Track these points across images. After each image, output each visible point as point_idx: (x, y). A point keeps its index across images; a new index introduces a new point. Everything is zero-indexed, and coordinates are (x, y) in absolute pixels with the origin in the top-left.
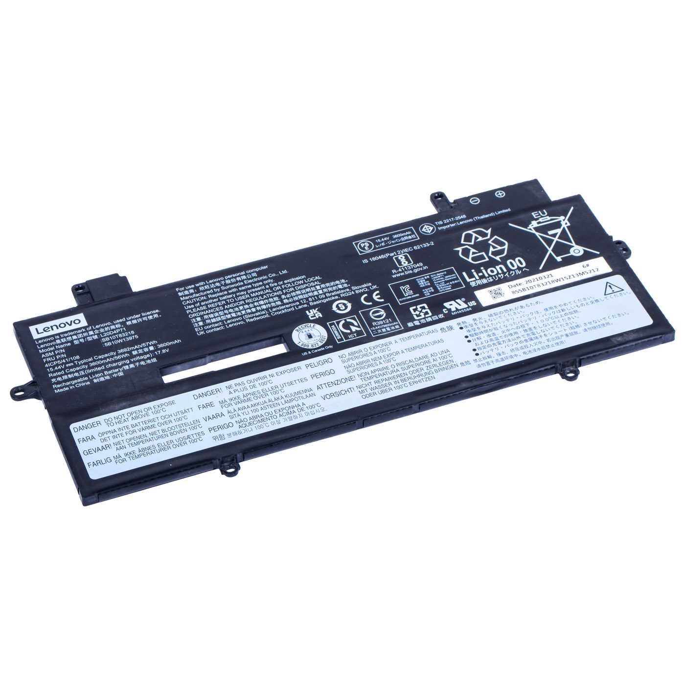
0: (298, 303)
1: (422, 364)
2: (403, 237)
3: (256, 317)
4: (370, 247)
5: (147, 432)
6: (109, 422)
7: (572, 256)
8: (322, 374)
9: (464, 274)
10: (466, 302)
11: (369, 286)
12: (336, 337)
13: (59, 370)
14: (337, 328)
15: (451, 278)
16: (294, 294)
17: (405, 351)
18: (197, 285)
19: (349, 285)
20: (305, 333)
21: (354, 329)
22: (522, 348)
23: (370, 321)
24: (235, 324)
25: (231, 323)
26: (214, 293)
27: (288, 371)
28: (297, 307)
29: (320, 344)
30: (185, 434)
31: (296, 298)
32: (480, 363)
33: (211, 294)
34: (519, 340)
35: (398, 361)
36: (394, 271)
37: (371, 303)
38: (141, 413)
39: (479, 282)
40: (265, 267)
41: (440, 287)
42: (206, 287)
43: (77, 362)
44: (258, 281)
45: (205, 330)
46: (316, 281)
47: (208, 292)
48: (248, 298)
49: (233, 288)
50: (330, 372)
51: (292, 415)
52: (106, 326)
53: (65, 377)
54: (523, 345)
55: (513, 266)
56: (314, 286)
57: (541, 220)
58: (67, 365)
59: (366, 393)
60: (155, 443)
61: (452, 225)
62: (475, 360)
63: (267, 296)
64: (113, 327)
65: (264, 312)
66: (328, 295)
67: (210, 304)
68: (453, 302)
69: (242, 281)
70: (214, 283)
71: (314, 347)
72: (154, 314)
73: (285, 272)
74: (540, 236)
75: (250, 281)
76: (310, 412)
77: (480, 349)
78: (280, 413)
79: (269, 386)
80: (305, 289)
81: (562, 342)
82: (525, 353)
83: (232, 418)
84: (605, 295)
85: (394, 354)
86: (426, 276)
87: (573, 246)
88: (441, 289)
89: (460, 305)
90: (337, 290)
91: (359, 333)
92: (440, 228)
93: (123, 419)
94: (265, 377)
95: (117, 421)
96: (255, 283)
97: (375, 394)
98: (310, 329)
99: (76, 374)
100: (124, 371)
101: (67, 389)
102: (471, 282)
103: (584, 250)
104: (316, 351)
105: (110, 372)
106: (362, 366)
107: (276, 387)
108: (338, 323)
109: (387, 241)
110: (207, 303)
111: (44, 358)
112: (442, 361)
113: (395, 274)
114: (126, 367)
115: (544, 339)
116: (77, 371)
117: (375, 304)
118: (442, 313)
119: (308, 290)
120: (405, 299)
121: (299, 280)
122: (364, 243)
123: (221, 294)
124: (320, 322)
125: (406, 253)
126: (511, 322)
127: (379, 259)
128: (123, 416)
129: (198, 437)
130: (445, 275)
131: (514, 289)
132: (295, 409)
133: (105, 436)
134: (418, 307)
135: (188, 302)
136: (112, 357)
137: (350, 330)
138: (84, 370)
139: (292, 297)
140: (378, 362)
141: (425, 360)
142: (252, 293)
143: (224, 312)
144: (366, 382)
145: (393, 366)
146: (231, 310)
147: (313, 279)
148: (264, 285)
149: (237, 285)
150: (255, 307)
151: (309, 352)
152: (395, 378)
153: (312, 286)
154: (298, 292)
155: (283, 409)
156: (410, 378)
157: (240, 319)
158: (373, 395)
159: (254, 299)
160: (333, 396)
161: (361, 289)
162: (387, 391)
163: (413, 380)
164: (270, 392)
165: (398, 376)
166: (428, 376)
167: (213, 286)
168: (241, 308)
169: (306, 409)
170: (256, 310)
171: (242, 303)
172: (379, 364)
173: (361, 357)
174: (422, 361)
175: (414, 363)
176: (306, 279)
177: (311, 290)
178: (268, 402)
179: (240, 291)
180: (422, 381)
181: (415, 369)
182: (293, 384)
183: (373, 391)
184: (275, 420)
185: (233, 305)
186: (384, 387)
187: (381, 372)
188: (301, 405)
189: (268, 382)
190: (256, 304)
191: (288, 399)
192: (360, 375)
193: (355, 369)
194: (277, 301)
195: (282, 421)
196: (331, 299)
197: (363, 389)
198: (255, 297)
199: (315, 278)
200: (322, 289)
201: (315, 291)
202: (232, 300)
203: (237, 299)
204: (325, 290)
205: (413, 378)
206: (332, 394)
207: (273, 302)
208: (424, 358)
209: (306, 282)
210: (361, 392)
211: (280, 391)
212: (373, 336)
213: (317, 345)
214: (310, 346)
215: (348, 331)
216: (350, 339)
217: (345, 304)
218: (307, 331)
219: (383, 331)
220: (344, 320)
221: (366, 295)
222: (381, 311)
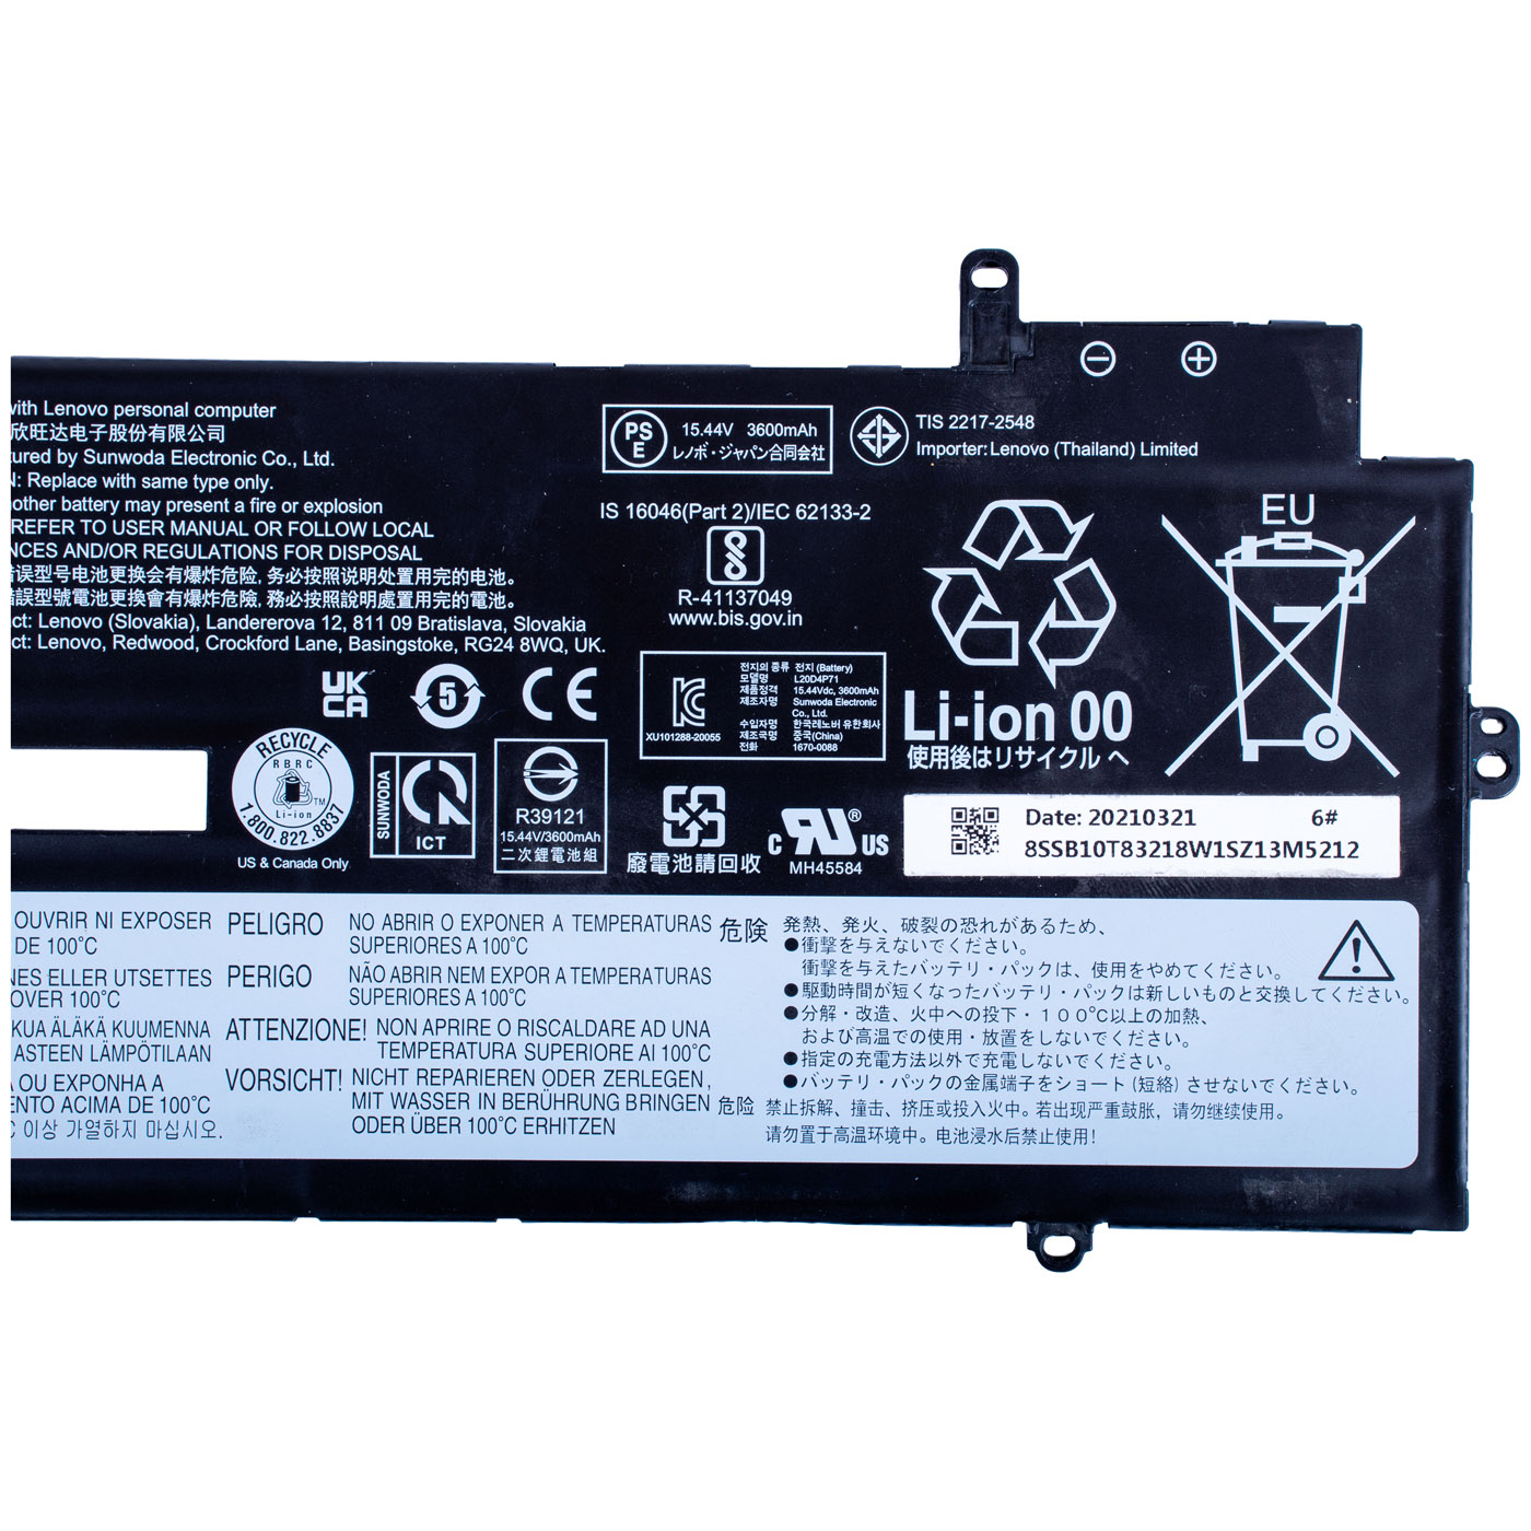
0: (310, 624)
1: (601, 1052)
2: (783, 441)
3: (154, 634)
4: (651, 448)
7: (1303, 749)
8: (268, 975)
9: (910, 696)
10: (857, 831)
11: (576, 634)
12: (376, 826)
15: (855, 702)
16: (312, 575)
17: (569, 974)
19: (511, 605)
20: (282, 770)
21: (447, 812)
22: (944, 1110)
23: (514, 795)
24: (70, 644)
25: (59, 633)
26: (53, 469)
27: (166, 920)
28: (302, 644)
29: (313, 841)
31: (312, 600)
32: (782, 1121)
33: (43, 469)
34: (953, 1070)
35: (529, 1013)
36: (684, 596)
37: (547, 716)
39: (940, 756)
40: (265, 412)
41: (803, 729)
42: (37, 431)
44: (218, 471)
46: (410, 542)
48: (156, 539)
49: (124, 469)
50: (295, 977)
51: (103, 1117)
54: (954, 1096)
55: (1085, 727)
56: (395, 566)
57: (1277, 541)
59: (373, 1111)
61: (971, 450)
62: (774, 1105)
63: (222, 551)
65: (183, 624)
66: (425, 623)
67: (23, 513)
68: (814, 814)
69: (165, 447)
70: (69, 421)
71: (288, 847)
73: (323, 460)
74: (1240, 614)
75: (193, 459)
76: (163, 1125)
77: (810, 1058)
78: (73, 1094)
79: (77, 962)
80: (359, 564)
81: (1082, 1135)
82: (942, 1135)
84: (1322, 977)
85: (531, 975)
86: (780, 659)
87: (1327, 709)
88: (804, 741)
89: (834, 836)
90: (460, 614)
91: (457, 838)
92: (922, 449)
94: (80, 918)
96: (206, 472)
97: (399, 1124)
98: (304, 758)
102: (916, 743)
103: (1354, 738)
106: (406, 986)
107: (101, 975)
108: (408, 764)
109: (723, 440)
112: (670, 1064)
113: (686, 609)
115: (1028, 1099)
117: (565, 723)
118: (761, 848)
119: (368, 575)
120: (666, 737)
121: (355, 518)
122: (639, 419)
123: (73, 482)
124: (351, 738)
125: (761, 523)
126: (963, 979)
127: (661, 518)
130: (846, 680)
131: (1041, 833)
132: (123, 1097)
134: (697, 791)
137: (433, 810)
139: (302, 588)
140: (464, 989)
141: (618, 1039)
142: (180, 516)
143: (54, 570)
144: (390, 1065)
145: (504, 1027)
146: (80, 573)
147: (405, 529)
148: (232, 494)
149: (143, 459)
150: (165, 586)
151: (264, 860)
152: (490, 1081)
153: (386, 564)
154: (331, 575)
155: (87, 1079)
156: (536, 1100)
157: (95, 622)
158: (390, 1128)
159: (176, 549)
160: (264, 1084)
161: (543, 634)
162: (442, 1129)
163: (541, 1113)
164: (72, 989)
165: (503, 1074)
166: (598, 1112)
167: (59, 433)
168: (118, 572)
169: (157, 1105)
170: (163, 602)
171: (129, 550)
172: (463, 1000)
173: (420, 945)
174: (604, 1038)
175: (576, 1040)
176: (380, 519)
177: (379, 580)
178: (49, 1031)
179: (140, 493)
180: (569, 1129)
181: (569, 1066)
182: (157, 981)
183: (399, 1111)
184: (41, 1117)
185: (97, 551)
186: (438, 1105)
187: (456, 1039)
188: (149, 1085)
189: (81, 945)
190: (173, 574)
191: (119, 1041)
192: (385, 1027)
193: (378, 993)
194: (247, 587)
195: (64, 1128)
196: (428, 646)
197: (371, 1088)
198: (181, 539)
199: (411, 529)
200: (414, 589)
201: (389, 588)
202: (99, 527)
203: (119, 529)
204: (424, 598)
205: (546, 1106)
206: (264, 1075)
207: (231, 588)
208: (617, 1032)
209: (375, 535)
210: (359, 1101)
211: (104, 999)
212: (496, 871)
213: (300, 838)
214: (277, 836)
215: (424, 817)
216: (418, 852)
217: (461, 689)
218: (293, 765)
219: (538, 859)
220: (428, 762)
221: (547, 672)
222: (568, 766)
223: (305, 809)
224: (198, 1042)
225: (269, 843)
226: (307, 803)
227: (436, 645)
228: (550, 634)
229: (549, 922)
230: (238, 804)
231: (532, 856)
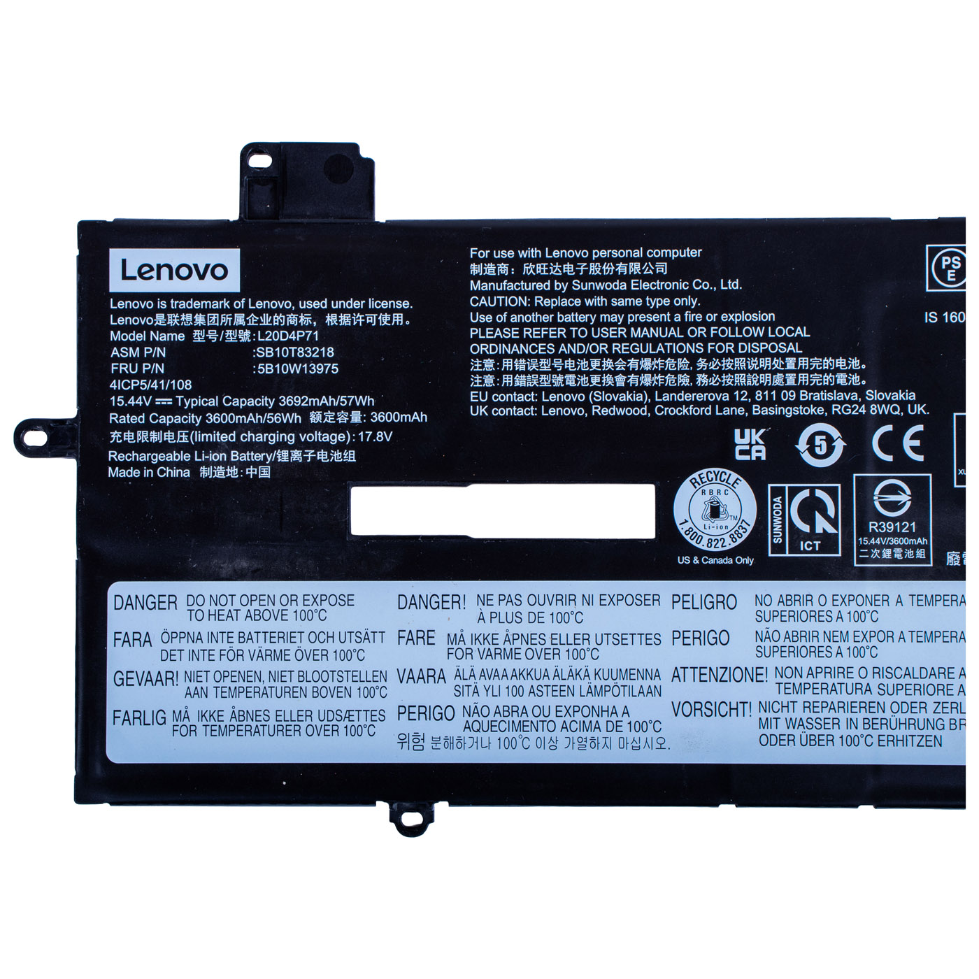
0: (726, 397)
1: (931, 690)
3: (620, 405)
4: (959, 274)
5: (265, 666)
6: (195, 607)
8: (700, 637)
11: (909, 402)
12: (772, 534)
13: (136, 410)
14: (783, 510)
16: (727, 364)
17: (907, 636)
18: (522, 254)
19: (864, 382)
20: (707, 497)
21: (822, 525)
23: (867, 512)
24: (563, 412)
25: (556, 404)
26: (551, 294)
27: (629, 600)
28: (721, 411)
29: (729, 545)
30: (344, 704)
31: (727, 380)
33: (545, 294)
35: (881, 662)
37: (889, 458)
38: (271, 607)
40: (694, 253)
42: (541, 268)
43: (182, 399)
44: (663, 294)
45: (491, 404)
46: (794, 340)
47: (540, 286)
48: (621, 340)
49: (599, 293)
50: (719, 638)
51: (589, 735)
52: (278, 311)
53: (143, 436)
56: (784, 356)
58: (159, 401)
59: (774, 731)
60: (271, 704)
63: (665, 348)
64: (292, 319)
65: (639, 397)
66: (804, 395)
67: (532, 325)
69: (627, 278)
70: (562, 261)
71: (712, 549)
72: (397, 311)
73: (734, 285)
75: (646, 286)
76: (630, 741)
78: (568, 719)
79: (569, 629)
80: (759, 356)
83: (459, 692)
85: (881, 636)
90: (829, 389)
91: (828, 541)
93: (227, 608)
94: (572, 599)
95: (213, 608)
96: (654, 294)
97: (791, 739)
98: (723, 488)
99: (169, 436)
100: (274, 464)
101: (135, 473)
104: (712, 561)
105: (245, 457)
106: (795, 644)
107: (586, 637)
108: (794, 491)
110: (524, 319)
111: (116, 359)
114: (283, 456)
116: (174, 428)
117: (903, 462)
119: (765, 363)
121: (755, 324)
122: (951, 254)
123: (565, 303)
124: (754, 474)
128: (230, 598)
129: (369, 722)
132: (602, 721)
133: (175, 644)
135: (483, 301)
136: (262, 410)
137: (812, 523)
138: (190, 427)
139: (720, 372)
140: (835, 646)
141: (943, 680)
142: (637, 325)
143: (552, 362)
144: (785, 699)
145: (863, 673)
146: (570, 364)
147: (790, 332)
148: (672, 309)
149: (612, 286)
150: (627, 372)
151: (696, 558)
152: (854, 710)
153: (778, 355)
154: (740, 363)
155: (577, 709)
156: (887, 723)
157: (580, 397)
158: (786, 742)
159: (635, 346)
160: (698, 712)
161: (886, 402)
162: (821, 743)
163: (890, 732)
164: (567, 647)
165: (863, 705)
166: (930, 731)
167: (556, 270)
168: (595, 363)
169: (625, 727)
170: (626, 383)
171: (602, 348)
172: (834, 654)
173: (804, 616)
174: (933, 680)
175: (913, 681)
176: (773, 325)
177: (773, 366)
178: (551, 676)
179: (610, 310)
180: (910, 743)
181: (909, 699)
182: (624, 642)
183: (791, 731)
184: (547, 735)
185: (581, 348)
186: (819, 726)
187: (829, 681)
188: (620, 713)
189: (572, 617)
190: (633, 363)
191: (599, 683)
192: (780, 672)
193: (776, 649)
194: (682, 372)
195: (562, 743)
196: (807, 411)
197: (771, 715)
198: (638, 340)
199: (795, 331)
200: (797, 372)
201: (780, 372)
202: (583, 333)
203: (596, 334)
204: (804, 378)
205: (893, 727)
206: (698, 706)
207: (672, 373)
208: (942, 676)
209: (770, 336)
210: (764, 724)
211: (588, 654)
212: (855, 565)
213: (720, 543)
214: (705, 541)
215: (805, 528)
216: (801, 552)
217: (830, 440)
218: (715, 493)
219: (884, 556)
220: (808, 490)
221: (889, 428)
222: (904, 492)
223: (723, 523)
224: (652, 683)
225: (699, 546)
226: (724, 519)
227: (812, 410)
228: (891, 402)
229: (893, 600)
230: (678, 520)
231: (880, 554)
